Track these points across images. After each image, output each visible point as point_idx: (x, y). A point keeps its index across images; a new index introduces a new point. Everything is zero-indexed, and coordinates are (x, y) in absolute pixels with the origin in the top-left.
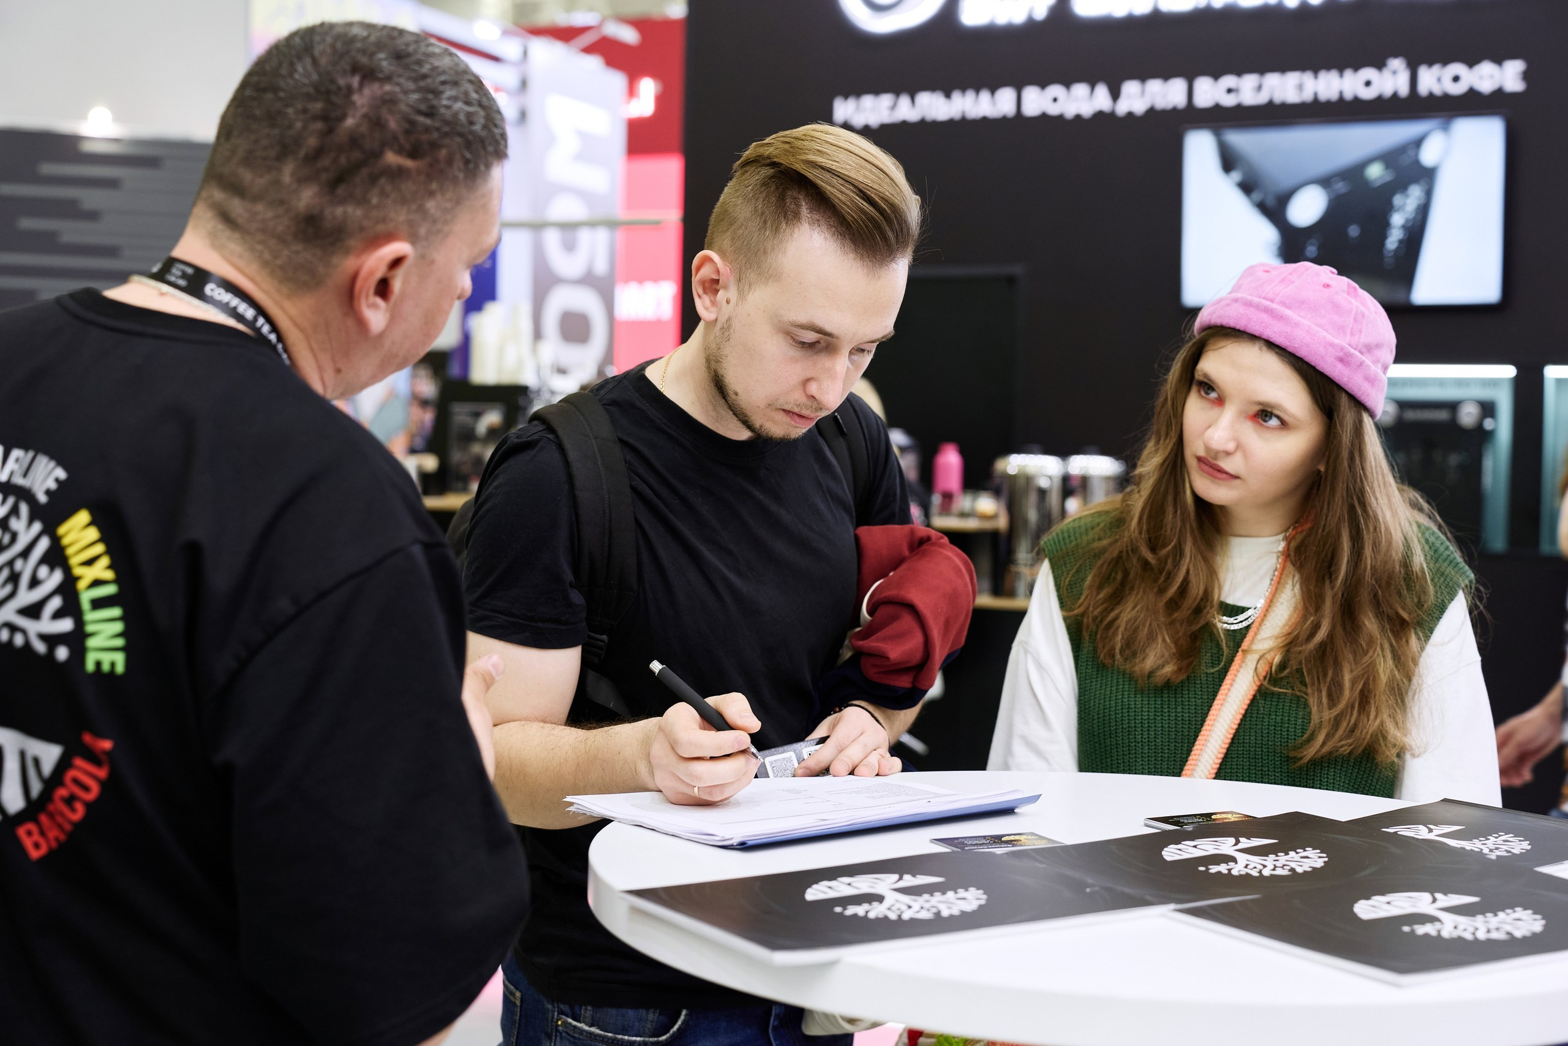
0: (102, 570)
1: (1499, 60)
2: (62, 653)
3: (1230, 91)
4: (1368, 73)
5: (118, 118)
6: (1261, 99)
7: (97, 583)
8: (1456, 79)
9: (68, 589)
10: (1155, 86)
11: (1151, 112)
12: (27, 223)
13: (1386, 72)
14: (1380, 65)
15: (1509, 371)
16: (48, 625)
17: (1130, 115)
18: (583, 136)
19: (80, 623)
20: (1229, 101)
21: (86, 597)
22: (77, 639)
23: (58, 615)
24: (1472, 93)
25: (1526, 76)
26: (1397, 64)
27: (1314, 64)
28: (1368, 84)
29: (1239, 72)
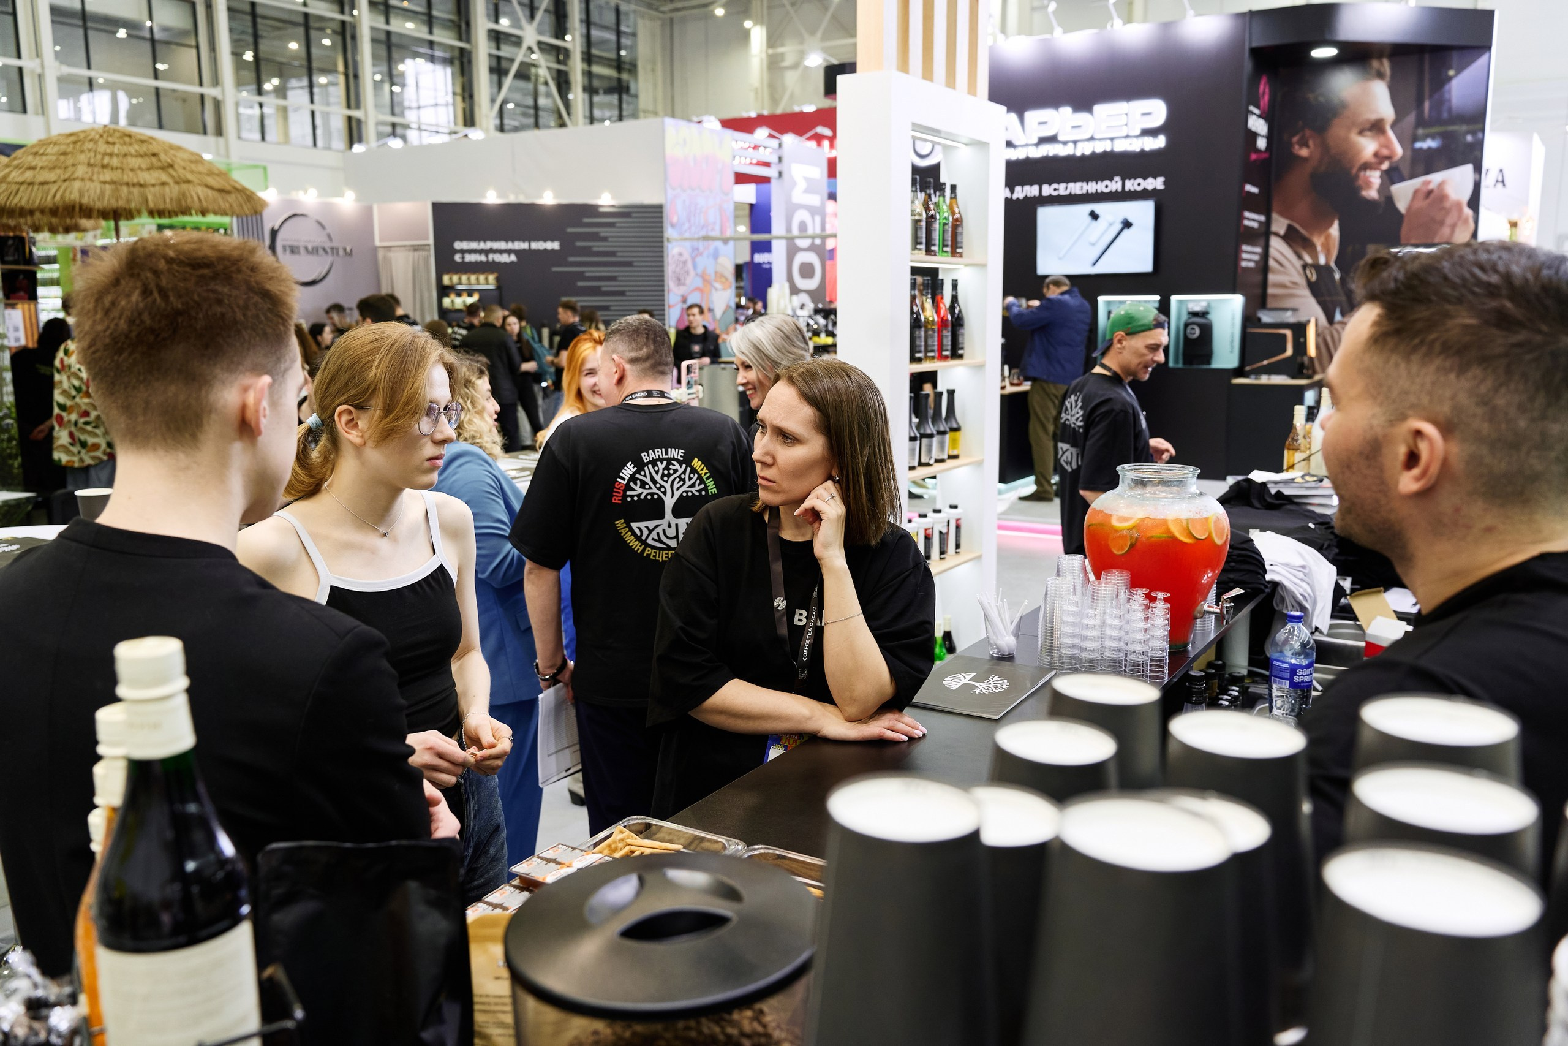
0: (705, 471)
1: (1155, 177)
2: (703, 493)
3: (1055, 189)
4: (1107, 182)
5: (613, 198)
6: (1067, 193)
7: (706, 474)
8: (1139, 184)
9: (700, 477)
10: (1027, 188)
11: (1026, 197)
12: (579, 244)
13: (1113, 182)
14: (1111, 179)
15: (1158, 298)
16: (697, 488)
17: (1018, 199)
18: (806, 179)
19: (705, 484)
20: (1055, 193)
21: (704, 478)
22: (706, 489)
23: (699, 485)
24: (1145, 189)
25: (1165, 183)
26: (1117, 179)
27: (1087, 179)
28: (1107, 186)
29: (1059, 183)
